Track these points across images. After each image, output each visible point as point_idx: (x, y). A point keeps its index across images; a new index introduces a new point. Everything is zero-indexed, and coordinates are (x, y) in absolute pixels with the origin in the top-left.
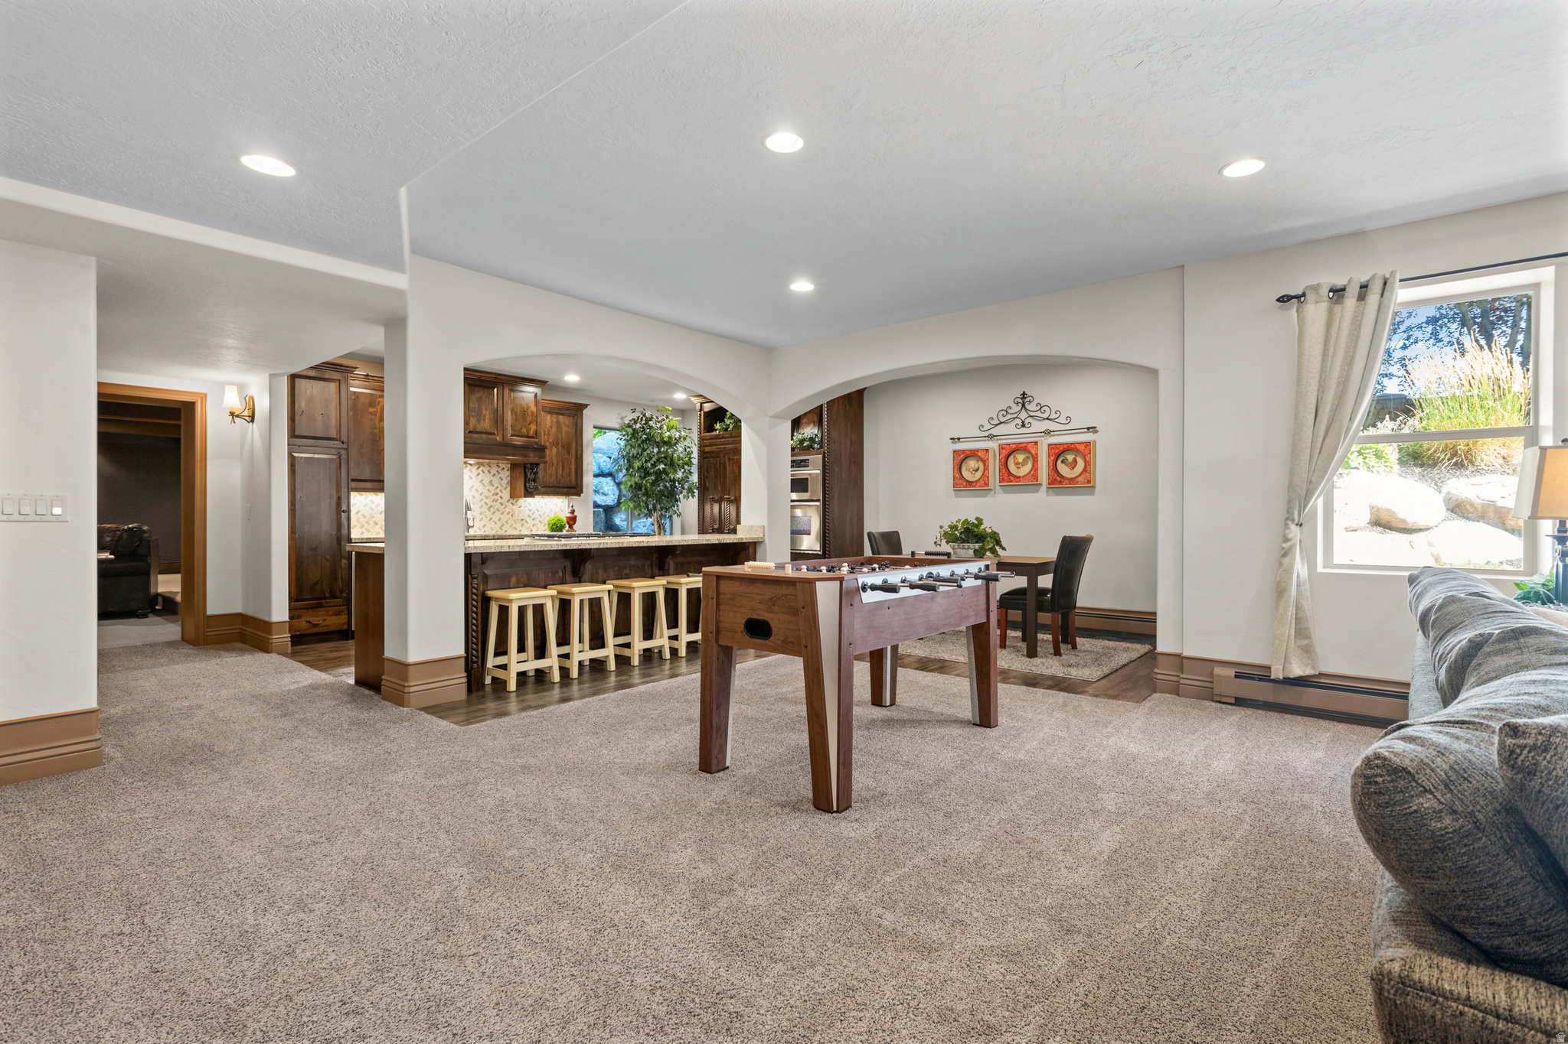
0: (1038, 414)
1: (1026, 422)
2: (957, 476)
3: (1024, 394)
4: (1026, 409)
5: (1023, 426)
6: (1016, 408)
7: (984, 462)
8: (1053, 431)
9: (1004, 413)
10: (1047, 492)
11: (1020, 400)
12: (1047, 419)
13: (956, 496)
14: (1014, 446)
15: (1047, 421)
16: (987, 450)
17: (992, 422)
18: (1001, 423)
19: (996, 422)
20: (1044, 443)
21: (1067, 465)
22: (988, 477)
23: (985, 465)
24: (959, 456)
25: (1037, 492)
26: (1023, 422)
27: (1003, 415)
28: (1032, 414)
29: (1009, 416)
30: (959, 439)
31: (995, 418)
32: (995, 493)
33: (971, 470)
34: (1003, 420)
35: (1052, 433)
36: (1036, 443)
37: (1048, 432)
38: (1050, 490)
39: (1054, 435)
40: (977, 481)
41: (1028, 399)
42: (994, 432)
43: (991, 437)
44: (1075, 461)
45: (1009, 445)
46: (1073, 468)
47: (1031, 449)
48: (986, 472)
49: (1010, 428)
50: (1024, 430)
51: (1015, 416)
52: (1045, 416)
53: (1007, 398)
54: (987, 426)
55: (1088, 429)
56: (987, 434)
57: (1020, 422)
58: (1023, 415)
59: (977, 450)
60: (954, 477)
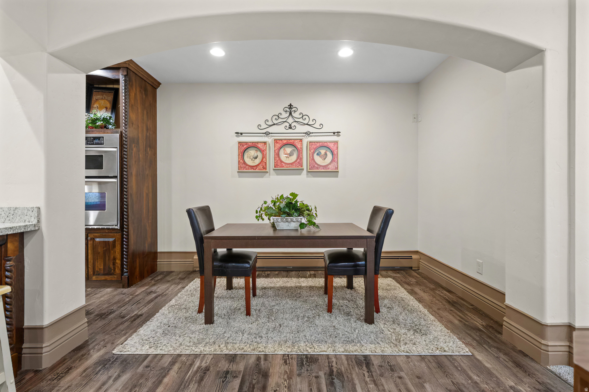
0: (301, 120)
1: (293, 125)
2: (241, 161)
3: (290, 105)
4: (293, 117)
5: (290, 128)
6: (285, 115)
7: (262, 151)
8: (312, 133)
9: (277, 117)
10: (307, 174)
11: (288, 110)
12: (307, 124)
13: (239, 177)
14: (285, 142)
15: (307, 126)
16: (265, 143)
17: (267, 123)
18: (274, 124)
19: (270, 123)
20: (306, 140)
21: (321, 157)
22: (266, 163)
23: (263, 154)
24: (243, 146)
25: (300, 174)
26: (290, 125)
27: (276, 119)
28: (297, 120)
29: (280, 120)
30: (241, 134)
31: (270, 120)
32: (270, 175)
33: (252, 158)
34: (275, 122)
35: (311, 134)
36: (301, 140)
37: (308, 134)
38: (309, 174)
39: (312, 136)
40: (257, 166)
41: (293, 109)
42: (270, 130)
43: (267, 134)
44: (326, 154)
45: (282, 140)
46: (325, 159)
47: (297, 144)
48: (264, 159)
49: (281, 129)
50: (290, 131)
51: (284, 120)
52: (306, 122)
53: (279, 108)
54: (264, 126)
55: (334, 133)
56: (264, 131)
57: (288, 125)
58: (290, 120)
59: (258, 143)
60: (239, 161)
